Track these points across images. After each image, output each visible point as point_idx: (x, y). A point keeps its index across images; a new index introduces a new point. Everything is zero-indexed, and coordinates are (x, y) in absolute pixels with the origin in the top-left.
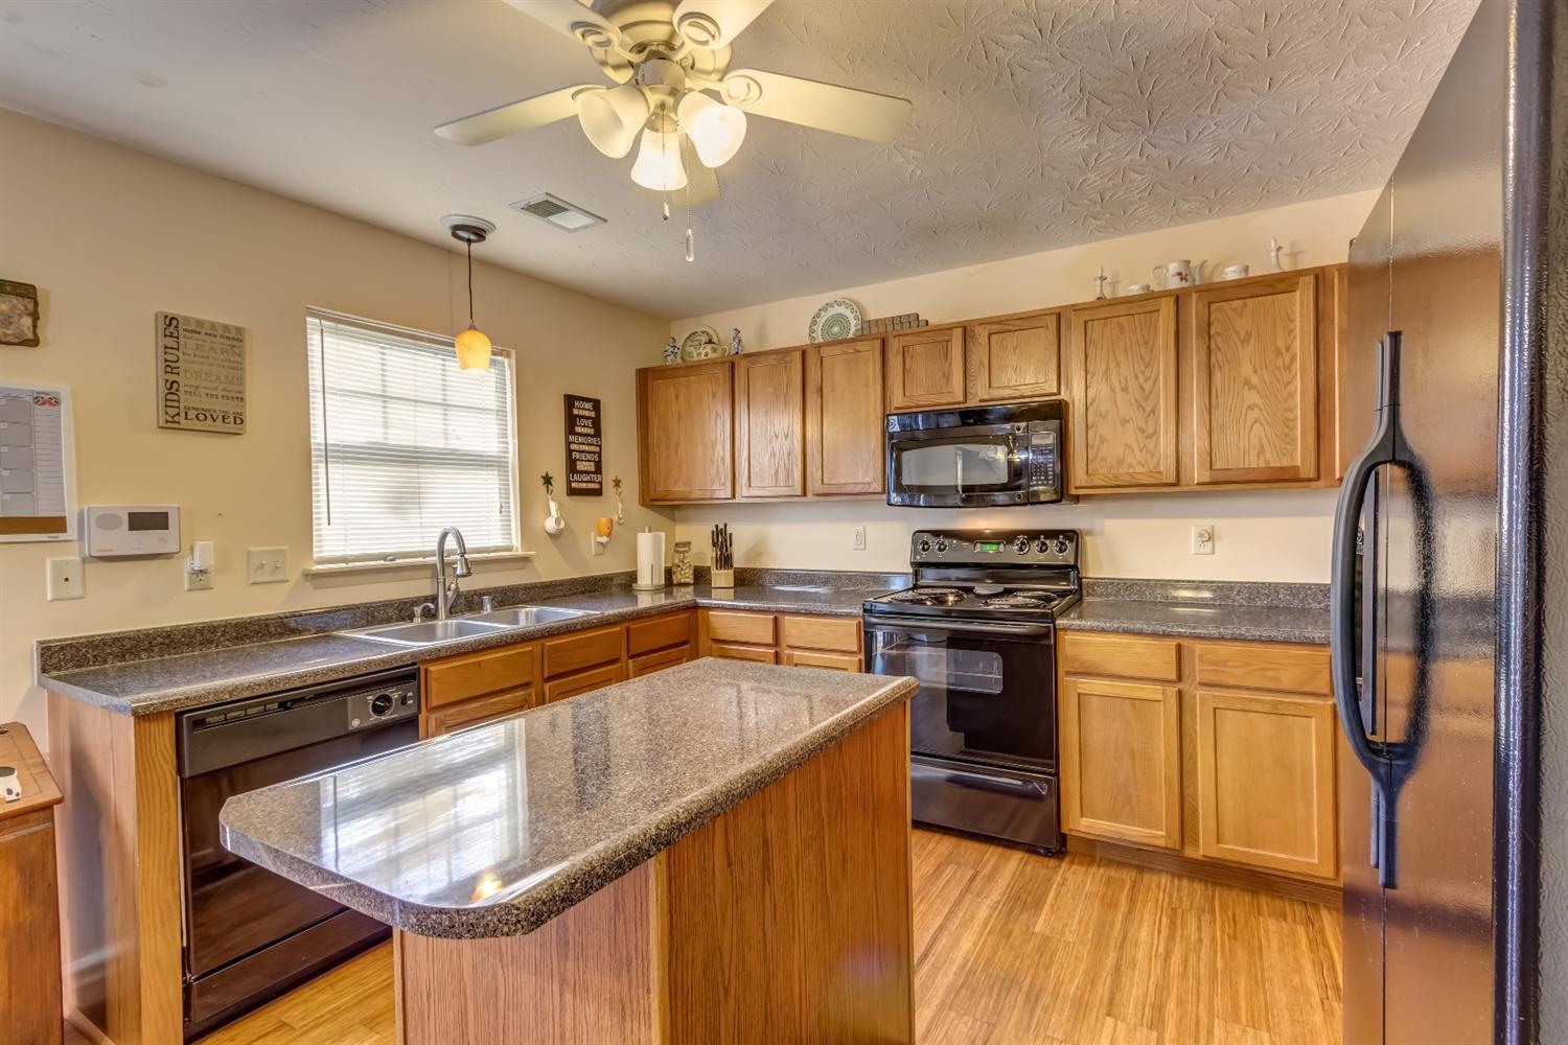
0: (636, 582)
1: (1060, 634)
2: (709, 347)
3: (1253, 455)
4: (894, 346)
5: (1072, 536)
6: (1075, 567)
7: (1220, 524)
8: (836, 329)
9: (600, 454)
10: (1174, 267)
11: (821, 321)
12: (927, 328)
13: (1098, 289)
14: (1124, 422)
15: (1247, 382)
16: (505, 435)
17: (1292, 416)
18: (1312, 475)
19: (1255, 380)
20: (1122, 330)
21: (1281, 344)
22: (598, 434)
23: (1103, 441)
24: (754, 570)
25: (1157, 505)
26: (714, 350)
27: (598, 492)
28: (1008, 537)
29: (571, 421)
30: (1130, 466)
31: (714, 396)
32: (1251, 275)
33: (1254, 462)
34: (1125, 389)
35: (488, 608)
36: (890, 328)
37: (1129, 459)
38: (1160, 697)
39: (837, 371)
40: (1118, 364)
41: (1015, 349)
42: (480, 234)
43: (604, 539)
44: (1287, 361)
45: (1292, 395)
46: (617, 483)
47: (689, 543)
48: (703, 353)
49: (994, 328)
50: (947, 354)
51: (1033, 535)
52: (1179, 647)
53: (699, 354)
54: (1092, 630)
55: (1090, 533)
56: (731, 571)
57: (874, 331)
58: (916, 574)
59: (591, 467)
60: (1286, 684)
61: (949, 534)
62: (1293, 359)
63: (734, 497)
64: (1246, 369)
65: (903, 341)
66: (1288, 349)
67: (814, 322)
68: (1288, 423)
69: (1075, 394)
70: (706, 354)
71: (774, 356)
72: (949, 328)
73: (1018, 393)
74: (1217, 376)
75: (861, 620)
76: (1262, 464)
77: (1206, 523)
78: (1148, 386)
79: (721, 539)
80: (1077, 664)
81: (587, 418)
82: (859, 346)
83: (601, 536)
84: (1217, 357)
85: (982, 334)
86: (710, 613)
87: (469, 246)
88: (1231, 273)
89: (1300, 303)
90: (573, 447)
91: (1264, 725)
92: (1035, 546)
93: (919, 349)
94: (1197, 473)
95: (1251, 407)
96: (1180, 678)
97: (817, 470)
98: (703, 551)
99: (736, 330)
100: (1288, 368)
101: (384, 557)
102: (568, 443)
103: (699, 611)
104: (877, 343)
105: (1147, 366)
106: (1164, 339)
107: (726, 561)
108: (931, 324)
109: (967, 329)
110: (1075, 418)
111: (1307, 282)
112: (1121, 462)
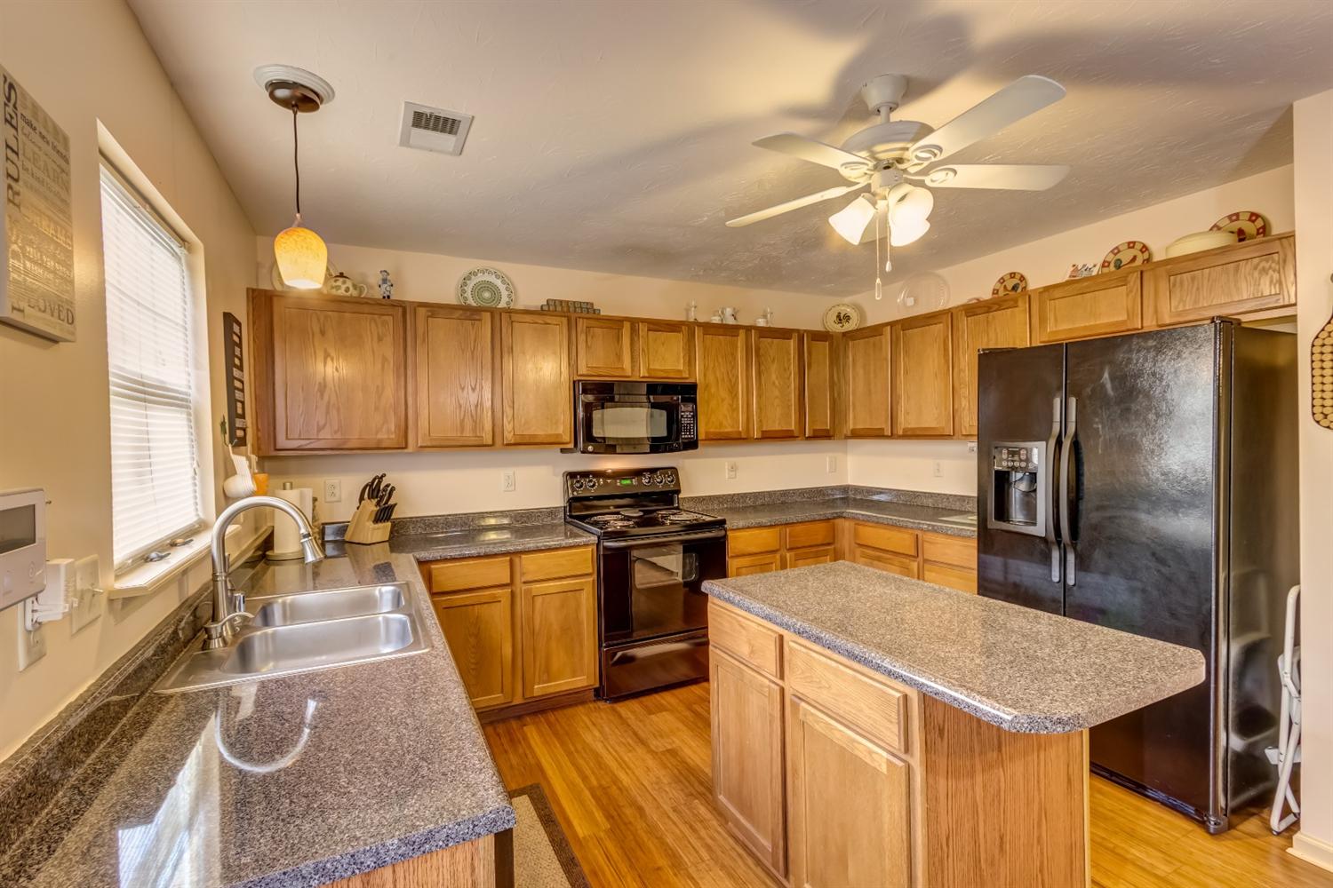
1: (728, 533)
3: (777, 425)
4: (580, 325)
5: (674, 470)
6: (678, 492)
7: (739, 461)
8: (487, 295)
9: (243, 391)
10: (729, 311)
11: (471, 284)
12: (600, 316)
14: (723, 400)
15: (774, 383)
17: (790, 404)
18: (798, 435)
19: (777, 383)
20: (720, 343)
21: (786, 366)
22: (241, 367)
23: (713, 411)
27: (244, 442)
28: (637, 474)
29: (232, 347)
30: (726, 427)
31: (380, 339)
32: (771, 326)
33: (777, 427)
34: (723, 381)
36: (573, 309)
37: (725, 423)
38: (773, 560)
39: (526, 338)
40: (719, 363)
41: (663, 344)
44: (789, 375)
45: (790, 393)
46: (248, 427)
49: (651, 326)
50: (619, 339)
51: (652, 471)
52: (780, 531)
54: (743, 529)
55: (684, 469)
56: (389, 524)
57: (559, 308)
58: (570, 508)
59: (241, 411)
61: (597, 475)
62: (791, 374)
63: (405, 446)
65: (585, 322)
66: (789, 369)
67: (464, 283)
68: (789, 407)
69: (698, 379)
70: (347, 290)
71: (461, 312)
72: (620, 321)
73: (665, 375)
74: (763, 379)
75: (596, 548)
76: (780, 428)
78: (733, 380)
79: (377, 491)
81: (238, 345)
82: (548, 319)
84: (763, 368)
85: (643, 328)
86: (433, 566)
87: (295, 114)
88: (761, 323)
89: (792, 344)
90: (235, 384)
93: (598, 331)
94: (756, 433)
95: (775, 398)
96: (780, 548)
99: (386, 271)
100: (789, 378)
102: (232, 378)
104: (564, 321)
105: (733, 367)
106: (740, 354)
107: (384, 514)
108: (602, 313)
109: (634, 322)
110: (700, 395)
111: (795, 335)
112: (721, 424)
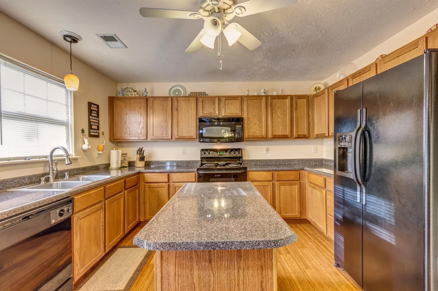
0: (110, 166)
1: (248, 172)
2: (136, 93)
3: (280, 132)
4: (200, 100)
5: (241, 150)
6: (242, 157)
7: (270, 147)
8: (177, 93)
9: (99, 123)
10: (263, 90)
11: (172, 90)
12: (208, 96)
13: (247, 93)
14: (256, 124)
15: (279, 117)
16: (68, 114)
17: (286, 124)
18: (290, 137)
19: (280, 116)
20: (255, 103)
21: (285, 109)
22: (98, 117)
23: (251, 128)
25: (257, 143)
26: (137, 94)
27: (98, 136)
28: (226, 150)
29: (90, 112)
30: (257, 134)
31: (140, 108)
32: (278, 94)
33: (280, 134)
34: (256, 116)
35: (67, 176)
36: (198, 95)
37: (257, 132)
38: (269, 184)
39: (182, 105)
40: (254, 110)
41: (231, 104)
42: (75, 40)
43: (101, 152)
44: (286, 113)
45: (287, 120)
46: (103, 133)
47: (127, 154)
48: (134, 94)
49: (226, 98)
50: (214, 103)
51: (232, 150)
52: (272, 173)
53: (132, 95)
54: (255, 171)
55: (243, 149)
56: (144, 162)
57: (194, 95)
58: (202, 161)
59: (96, 127)
60: (292, 179)
61: (211, 150)
62: (287, 113)
63: (147, 139)
64: (279, 114)
65: (202, 99)
66: (286, 111)
67: (170, 90)
68: (286, 126)
69: (245, 116)
70: (135, 95)
71: (162, 98)
72: (215, 97)
73: (232, 115)
74: (274, 115)
75: (196, 173)
76: (282, 134)
77: (267, 147)
78: (260, 116)
79: (140, 151)
80: (252, 179)
81: (95, 111)
82: (189, 98)
83: (99, 151)
84: (273, 111)
85: (223, 99)
86: (145, 174)
87: (71, 44)
88: (275, 94)
89: (288, 101)
90: (91, 120)
91: (288, 187)
92: (232, 153)
93: (207, 101)
94: (270, 136)
95: (280, 122)
96: (273, 180)
97: (176, 132)
98: (133, 156)
99: (146, 89)
100: (286, 114)
101: (25, 158)
102: (89, 119)
103: (140, 174)
104: (195, 99)
105: (260, 111)
106: (263, 105)
107: (142, 159)
108: (209, 95)
109: (219, 98)
110: (246, 122)
111: (289, 98)
112: (255, 133)
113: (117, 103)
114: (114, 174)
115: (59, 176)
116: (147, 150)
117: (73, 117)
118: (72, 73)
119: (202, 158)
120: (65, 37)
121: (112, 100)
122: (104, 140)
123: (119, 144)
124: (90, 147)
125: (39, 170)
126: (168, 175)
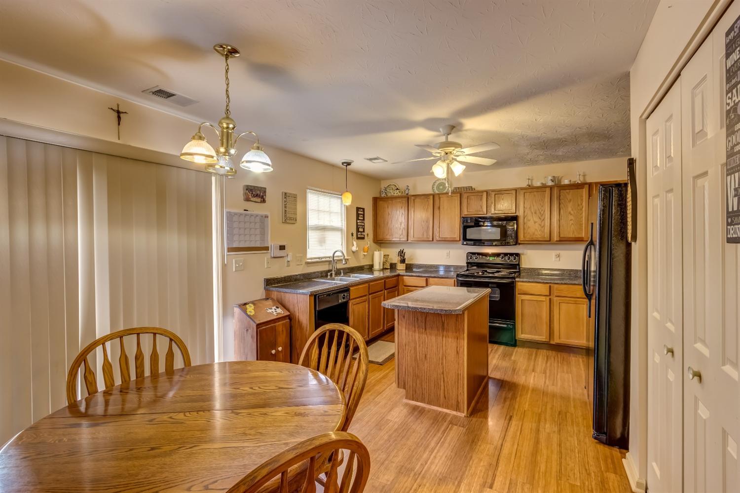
0: (373, 267)
1: (517, 283)
2: (398, 191)
3: (571, 234)
4: (465, 196)
5: (518, 255)
6: (519, 265)
7: (562, 253)
8: (441, 188)
9: (364, 226)
10: (550, 178)
11: (436, 185)
12: (474, 191)
13: (527, 182)
14: (535, 222)
15: (570, 213)
16: (342, 221)
17: (582, 223)
18: (587, 239)
19: (572, 212)
20: (535, 195)
21: (579, 203)
22: (364, 220)
23: (529, 227)
24: (411, 264)
25: (543, 246)
26: (399, 192)
27: (363, 238)
28: (498, 255)
29: (358, 215)
30: (537, 235)
31: (401, 208)
32: (572, 183)
33: (571, 235)
34: (535, 213)
35: (342, 274)
36: (462, 190)
37: (536, 233)
38: (544, 300)
39: (445, 203)
40: (534, 205)
41: (503, 199)
42: (349, 164)
43: (366, 253)
44: (581, 207)
45: (582, 217)
46: (368, 235)
47: (388, 255)
48: (396, 193)
49: (496, 192)
50: (481, 199)
51: (506, 254)
52: (550, 286)
53: (394, 193)
54: (526, 282)
55: (523, 254)
56: (405, 264)
57: (458, 190)
58: (468, 266)
59: (362, 230)
61: (479, 254)
62: (583, 207)
63: (408, 240)
64: (570, 209)
65: (468, 194)
66: (581, 205)
67: (434, 185)
68: (581, 225)
69: (520, 213)
71: (424, 196)
72: (482, 192)
73: (504, 213)
74: (562, 211)
75: (456, 279)
76: (574, 236)
77: (558, 252)
78: (542, 213)
79: (401, 253)
80: (521, 291)
81: (361, 214)
82: (453, 195)
83: (364, 252)
84: (562, 205)
85: (493, 194)
86: (405, 277)
87: (346, 168)
88: (566, 182)
89: (585, 192)
90: (359, 224)
91: (572, 306)
92: (507, 258)
93: (473, 197)
94: (555, 238)
95: (571, 220)
96: (550, 295)
97: (438, 233)
98: (395, 259)
99: (408, 186)
100: (581, 210)
101: (319, 258)
102: (357, 223)
103: (400, 277)
104: (459, 195)
105: (542, 206)
106: (547, 200)
107: (403, 261)
108: (476, 189)
109: (487, 192)
110: (521, 221)
111: (587, 187)
112: (534, 234)
113: (380, 203)
114: (377, 274)
115: (338, 273)
116: (408, 252)
117: (346, 222)
118: (347, 191)
119: (468, 263)
120: (343, 163)
121: (376, 201)
122: (369, 242)
123: (382, 245)
124: (357, 249)
125: (325, 268)
126: (427, 280)
